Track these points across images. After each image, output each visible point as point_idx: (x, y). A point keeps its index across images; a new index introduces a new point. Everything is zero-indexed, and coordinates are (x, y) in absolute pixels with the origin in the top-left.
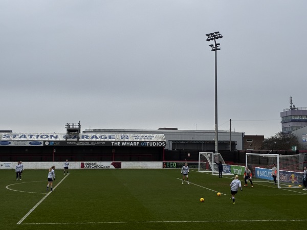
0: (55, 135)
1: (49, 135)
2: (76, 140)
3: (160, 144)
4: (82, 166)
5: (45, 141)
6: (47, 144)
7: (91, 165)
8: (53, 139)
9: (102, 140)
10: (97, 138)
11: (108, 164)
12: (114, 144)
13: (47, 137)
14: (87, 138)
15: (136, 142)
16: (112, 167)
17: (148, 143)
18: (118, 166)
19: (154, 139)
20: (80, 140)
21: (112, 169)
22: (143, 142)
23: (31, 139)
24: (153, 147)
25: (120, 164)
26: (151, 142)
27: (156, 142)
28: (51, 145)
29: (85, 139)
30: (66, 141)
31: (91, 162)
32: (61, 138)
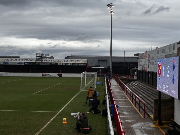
0: (31, 60)
1: (28, 60)
2: (40, 62)
3: (83, 64)
4: (43, 75)
5: (25, 63)
6: (26, 64)
7: (47, 75)
8: (30, 62)
9: (54, 62)
10: (51, 61)
11: (55, 75)
12: (59, 64)
13: (27, 60)
14: (46, 61)
15: (71, 63)
16: (58, 76)
19: (81, 62)
21: (58, 77)
22: (74, 63)
23: (19, 61)
24: (79, 66)
25: (62, 75)
26: (78, 63)
27: (81, 63)
28: (28, 64)
29: (46, 62)
30: (36, 63)
31: (47, 74)
32: (34, 61)
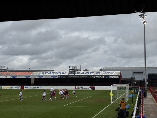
0: (64, 73)
2: (73, 75)
3: (116, 77)
4: (75, 88)
5: (58, 76)
6: (59, 77)
7: (80, 88)
8: (63, 74)
9: (86, 75)
10: (84, 74)
11: (88, 88)
12: (91, 77)
13: (61, 73)
14: (79, 74)
15: (103, 76)
16: (90, 89)
17: (109, 76)
18: (93, 88)
19: (113, 74)
20: (75, 75)
21: (90, 90)
22: (107, 76)
23: (53, 75)
24: (112, 78)
25: (94, 87)
26: (111, 76)
27: (114, 76)
28: (61, 77)
29: (78, 75)
30: (69, 75)
31: (80, 86)
32: (67, 74)
